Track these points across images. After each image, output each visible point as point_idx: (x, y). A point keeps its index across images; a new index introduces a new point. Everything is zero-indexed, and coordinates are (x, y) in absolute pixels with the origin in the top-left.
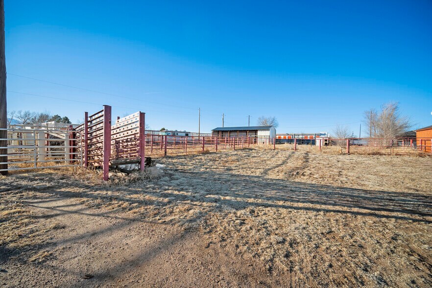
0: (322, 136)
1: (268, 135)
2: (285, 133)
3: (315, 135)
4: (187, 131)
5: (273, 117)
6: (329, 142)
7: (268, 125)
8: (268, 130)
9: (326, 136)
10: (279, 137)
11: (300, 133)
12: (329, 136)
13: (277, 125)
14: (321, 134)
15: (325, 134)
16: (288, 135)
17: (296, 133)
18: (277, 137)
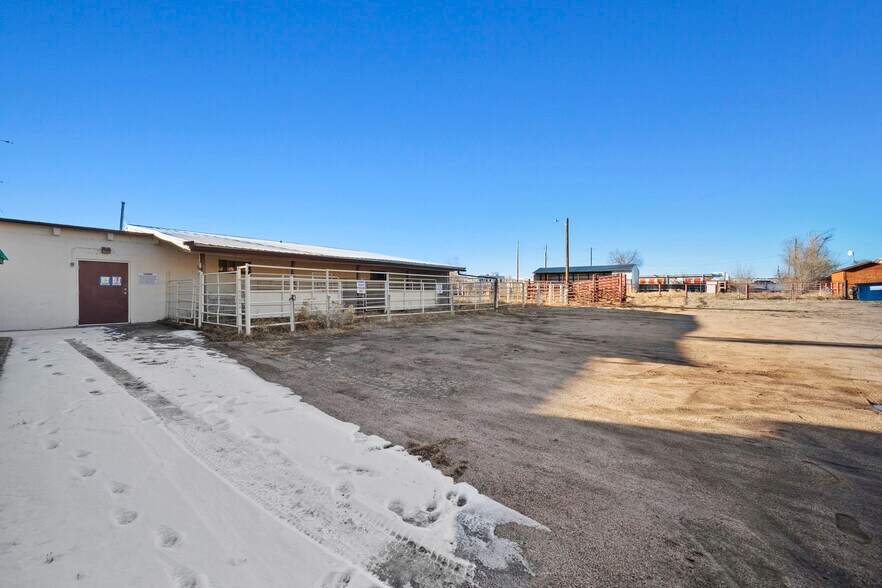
0: (715, 278)
2: (652, 274)
3: (704, 276)
6: (726, 288)
7: (628, 263)
8: (629, 271)
9: (722, 278)
10: (643, 282)
11: (679, 274)
12: (727, 279)
13: (641, 264)
14: (714, 276)
15: (720, 276)
16: (657, 277)
17: (671, 274)
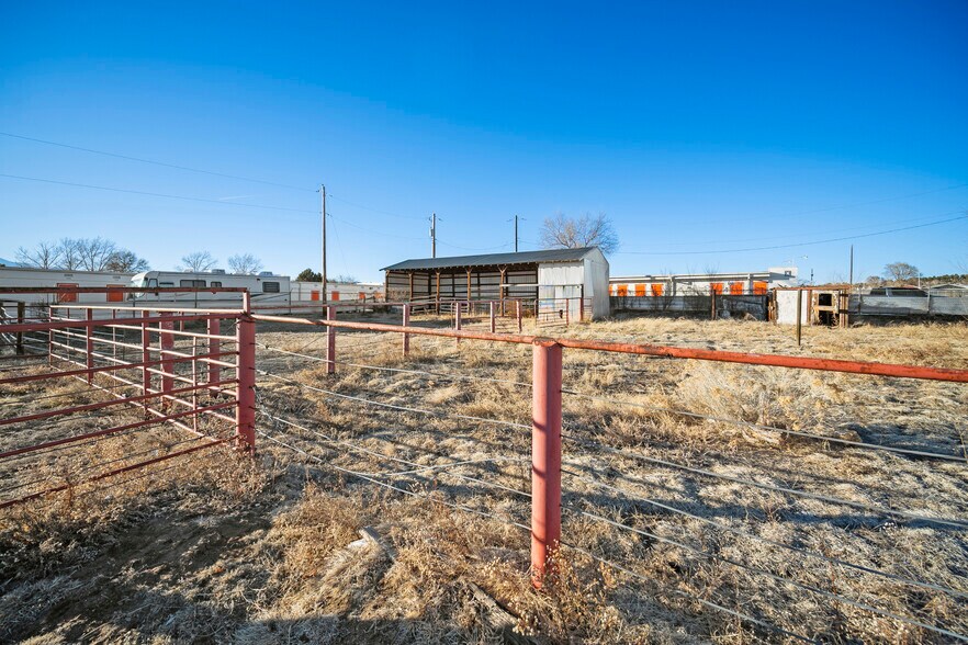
1: (579, 282)
3: (752, 278)
4: (274, 273)
5: (595, 216)
7: (580, 244)
8: (578, 262)
10: (622, 291)
13: (611, 246)
16: (653, 280)
18: (615, 287)
